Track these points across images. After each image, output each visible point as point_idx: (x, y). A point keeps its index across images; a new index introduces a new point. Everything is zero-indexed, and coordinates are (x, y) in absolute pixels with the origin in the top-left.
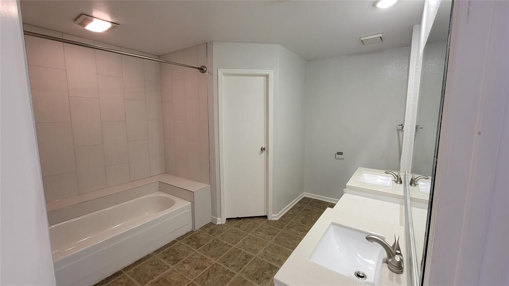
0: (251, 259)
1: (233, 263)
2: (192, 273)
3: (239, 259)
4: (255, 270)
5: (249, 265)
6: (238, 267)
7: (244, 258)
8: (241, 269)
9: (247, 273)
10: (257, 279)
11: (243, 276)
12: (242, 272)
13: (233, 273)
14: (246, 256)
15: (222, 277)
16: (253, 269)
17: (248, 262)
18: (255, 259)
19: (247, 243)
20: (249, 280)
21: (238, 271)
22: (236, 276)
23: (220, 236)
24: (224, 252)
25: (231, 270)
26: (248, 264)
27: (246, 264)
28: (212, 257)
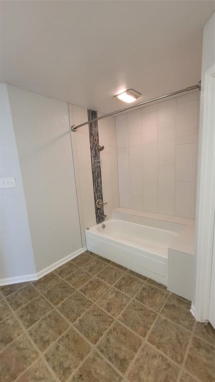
0: (119, 369)
1: (112, 340)
2: (104, 301)
3: (120, 349)
4: (97, 374)
5: (107, 364)
6: (106, 347)
7: (121, 356)
8: (102, 351)
9: (94, 360)
10: (81, 376)
11: (90, 355)
12: (96, 354)
13: (96, 340)
14: (125, 360)
15: (93, 329)
16: (98, 371)
17: (113, 363)
18: (117, 375)
19: (156, 362)
20: (81, 363)
21: (98, 347)
22: (92, 345)
23: (164, 318)
24: (132, 327)
25: (102, 339)
26: (110, 363)
27: (110, 359)
28: (124, 315)
